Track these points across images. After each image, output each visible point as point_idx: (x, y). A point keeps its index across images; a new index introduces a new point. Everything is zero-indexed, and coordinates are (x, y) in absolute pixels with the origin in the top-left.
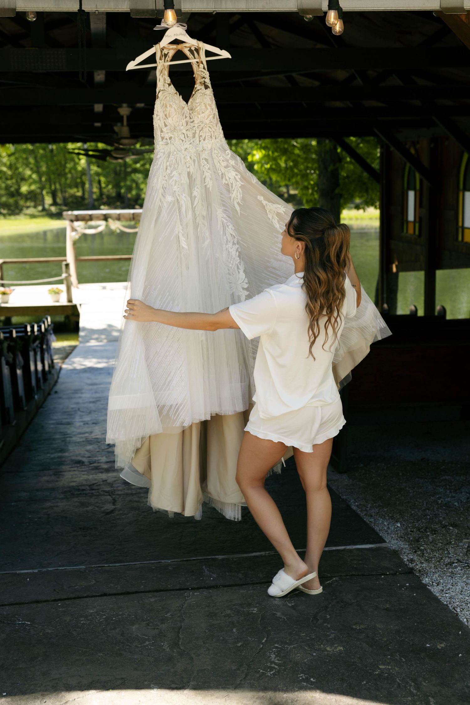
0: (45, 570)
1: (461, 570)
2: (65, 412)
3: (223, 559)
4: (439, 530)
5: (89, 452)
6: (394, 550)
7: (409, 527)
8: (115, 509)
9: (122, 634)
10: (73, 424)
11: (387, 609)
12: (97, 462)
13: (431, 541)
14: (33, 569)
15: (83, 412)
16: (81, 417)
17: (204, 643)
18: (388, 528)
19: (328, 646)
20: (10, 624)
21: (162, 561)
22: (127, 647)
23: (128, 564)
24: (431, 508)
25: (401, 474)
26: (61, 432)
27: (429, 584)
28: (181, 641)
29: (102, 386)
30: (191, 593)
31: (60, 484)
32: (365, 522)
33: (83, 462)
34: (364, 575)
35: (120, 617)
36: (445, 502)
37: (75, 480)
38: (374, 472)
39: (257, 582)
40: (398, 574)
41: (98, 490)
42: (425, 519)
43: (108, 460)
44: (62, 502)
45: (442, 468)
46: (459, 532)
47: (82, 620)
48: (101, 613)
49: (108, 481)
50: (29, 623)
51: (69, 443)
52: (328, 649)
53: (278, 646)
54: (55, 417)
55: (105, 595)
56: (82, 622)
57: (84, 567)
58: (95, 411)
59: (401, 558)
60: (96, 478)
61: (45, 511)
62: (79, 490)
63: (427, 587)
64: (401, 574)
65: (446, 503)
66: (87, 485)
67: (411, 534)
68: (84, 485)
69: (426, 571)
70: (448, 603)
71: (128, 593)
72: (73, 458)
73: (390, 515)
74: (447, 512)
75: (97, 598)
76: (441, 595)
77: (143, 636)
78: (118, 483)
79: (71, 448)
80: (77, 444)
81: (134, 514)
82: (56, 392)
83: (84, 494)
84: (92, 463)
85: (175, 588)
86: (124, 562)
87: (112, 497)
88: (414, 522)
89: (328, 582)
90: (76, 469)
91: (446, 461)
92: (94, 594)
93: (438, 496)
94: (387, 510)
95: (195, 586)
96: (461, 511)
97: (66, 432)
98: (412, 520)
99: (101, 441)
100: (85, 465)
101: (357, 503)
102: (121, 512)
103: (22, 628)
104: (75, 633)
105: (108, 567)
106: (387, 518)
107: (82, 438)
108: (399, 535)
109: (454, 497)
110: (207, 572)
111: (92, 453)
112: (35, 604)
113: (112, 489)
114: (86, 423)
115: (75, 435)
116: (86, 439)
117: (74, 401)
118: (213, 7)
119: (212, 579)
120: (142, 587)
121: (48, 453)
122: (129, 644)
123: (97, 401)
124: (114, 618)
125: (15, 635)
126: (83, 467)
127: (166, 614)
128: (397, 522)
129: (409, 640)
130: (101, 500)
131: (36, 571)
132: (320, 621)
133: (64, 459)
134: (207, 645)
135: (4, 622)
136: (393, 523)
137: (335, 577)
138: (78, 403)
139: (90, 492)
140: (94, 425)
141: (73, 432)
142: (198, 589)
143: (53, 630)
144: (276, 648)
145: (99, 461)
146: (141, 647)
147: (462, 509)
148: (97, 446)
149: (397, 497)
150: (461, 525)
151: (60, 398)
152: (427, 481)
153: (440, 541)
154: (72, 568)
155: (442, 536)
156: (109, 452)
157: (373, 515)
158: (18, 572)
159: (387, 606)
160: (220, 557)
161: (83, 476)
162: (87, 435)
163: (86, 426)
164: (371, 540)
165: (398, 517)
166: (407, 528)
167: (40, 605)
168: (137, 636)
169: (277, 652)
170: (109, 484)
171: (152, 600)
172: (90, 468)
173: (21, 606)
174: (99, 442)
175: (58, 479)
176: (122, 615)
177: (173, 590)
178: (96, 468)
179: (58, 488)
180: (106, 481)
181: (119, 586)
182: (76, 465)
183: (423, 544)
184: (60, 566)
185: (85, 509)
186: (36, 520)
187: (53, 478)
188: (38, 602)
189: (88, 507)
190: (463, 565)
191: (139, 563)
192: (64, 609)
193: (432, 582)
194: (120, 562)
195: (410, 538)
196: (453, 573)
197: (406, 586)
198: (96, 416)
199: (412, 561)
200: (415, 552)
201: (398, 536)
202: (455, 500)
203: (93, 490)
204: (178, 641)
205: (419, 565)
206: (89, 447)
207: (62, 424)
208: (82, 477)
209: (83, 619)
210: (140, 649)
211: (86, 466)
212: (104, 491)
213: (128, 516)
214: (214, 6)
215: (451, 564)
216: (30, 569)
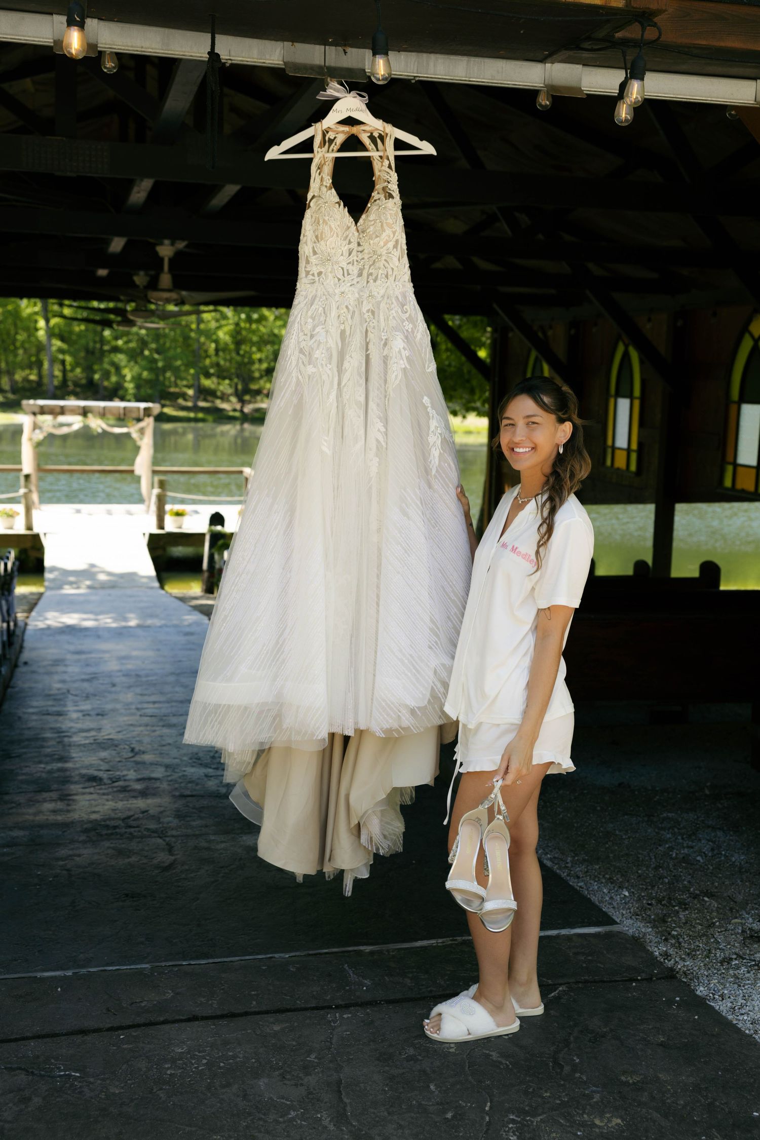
0: (84, 971)
1: (749, 972)
2: (49, 695)
3: (372, 953)
4: (689, 902)
5: (107, 762)
6: (633, 936)
7: (643, 896)
8: (175, 860)
9: (245, 1096)
10: (66, 715)
11: (662, 1045)
12: (122, 779)
13: (684, 921)
14: (62, 969)
15: (76, 695)
16: (76, 703)
17: (389, 1113)
18: (611, 898)
19: (595, 1118)
20: (44, 1076)
21: (276, 955)
22: (261, 1123)
23: (219, 960)
24: (665, 865)
25: (599, 808)
26: (51, 728)
27: (708, 997)
28: (348, 1108)
29: (93, 655)
30: (337, 1015)
31: (75, 816)
32: (572, 887)
33: (101, 779)
34: (604, 982)
35: (231, 1061)
36: (681, 856)
37: (96, 809)
38: (558, 804)
39: (440, 993)
40: (654, 979)
41: (137, 827)
42: (662, 884)
43: (139, 777)
44: (86, 848)
45: (655, 799)
46: (720, 906)
47: (168, 1069)
48: (197, 1053)
49: (149, 812)
50: (78, 1074)
51: (70, 746)
52: (597, 1122)
53: (514, 1118)
54: (35, 704)
55: (194, 1018)
56: (169, 1072)
57: (147, 966)
58: (95, 695)
59: (649, 950)
60: (129, 806)
61: (61, 863)
62: (107, 827)
63: (708, 1002)
64: (660, 979)
65: (684, 858)
66: (119, 819)
67: (650, 909)
68: (114, 819)
69: (694, 973)
70: (752, 1032)
71: (232, 1016)
72: (84, 771)
73: (607, 876)
74: (691, 871)
75: (184, 1024)
76: (736, 1017)
77: (282, 1100)
78: (168, 817)
79: (74, 753)
80: (83, 749)
81: (207, 870)
82: (26, 663)
83: (117, 834)
84: (114, 780)
85: (309, 1006)
86: (212, 957)
87: (164, 840)
88: (646, 889)
89: (553, 994)
90: (92, 790)
91: (657, 789)
92: (177, 1017)
93: (667, 846)
94: (600, 868)
95: (341, 1002)
96: (710, 871)
97: (60, 728)
98: (642, 885)
99: (120, 745)
100: (105, 784)
101: (549, 856)
102: (187, 867)
103: (67, 1085)
104: (162, 1095)
105: (189, 967)
106: (604, 881)
107: (87, 737)
108: (632, 910)
109: (692, 847)
110: (353, 977)
111: (111, 764)
112: (80, 1036)
113: (161, 825)
114: (86, 714)
115: (75, 733)
116: (95, 740)
117: (56, 677)
118: (415, 71)
119: (365, 988)
120: (254, 1003)
121: (40, 762)
122: (263, 1117)
123: (93, 678)
124: (222, 1064)
125: (58, 1100)
126: (103, 787)
127: (308, 1056)
128: (621, 887)
129: (722, 1104)
130: (148, 845)
131: (69, 973)
132: (567, 1069)
133: (68, 773)
134: (395, 1117)
135: (32, 1072)
136: (616, 889)
137: (561, 984)
138: (63, 682)
139: (127, 830)
140: (100, 717)
141: (71, 728)
142: (347, 1006)
143: (122, 1088)
144: (513, 1121)
145: (127, 778)
146: (284, 1122)
147: (711, 868)
148: (115, 752)
149: (607, 846)
150: (719, 894)
151: (34, 672)
152: (641, 820)
153: (698, 921)
154: (128, 967)
155: (697, 913)
156: (137, 763)
157: (581, 876)
158: (39, 975)
159: (662, 1039)
160: (367, 949)
161: (107, 803)
162: (93, 733)
163: (87, 718)
164: (594, 919)
165: (621, 880)
166: (640, 899)
167: (88, 1038)
168: (271, 1098)
169: (517, 1131)
170: (153, 817)
171: (277, 1028)
172: (115, 789)
173: (55, 1039)
174: (116, 746)
175: (69, 808)
176: (234, 1057)
177: (306, 1009)
178: (124, 789)
179: (72, 823)
180: (147, 811)
181: (216, 1002)
182: (90, 784)
183: (675, 927)
184: (108, 965)
185: (127, 861)
186: (51, 879)
187: (60, 805)
188: (83, 1032)
189: (131, 857)
190: (749, 964)
191: (237, 958)
192: (131, 1046)
193: (714, 994)
194: (206, 956)
195: (650, 916)
196: (739, 979)
197: (677, 1002)
198: (98, 702)
199: (666, 955)
200: (666, 940)
201: (630, 912)
202: (695, 852)
203: (130, 827)
204: (345, 1110)
205: (680, 962)
206: (104, 754)
207: (48, 714)
208: (106, 805)
209: (169, 1066)
210: (284, 1126)
211: (107, 786)
212: (148, 830)
213: (199, 873)
214: (416, 69)
215: (727, 960)
216: (58, 970)
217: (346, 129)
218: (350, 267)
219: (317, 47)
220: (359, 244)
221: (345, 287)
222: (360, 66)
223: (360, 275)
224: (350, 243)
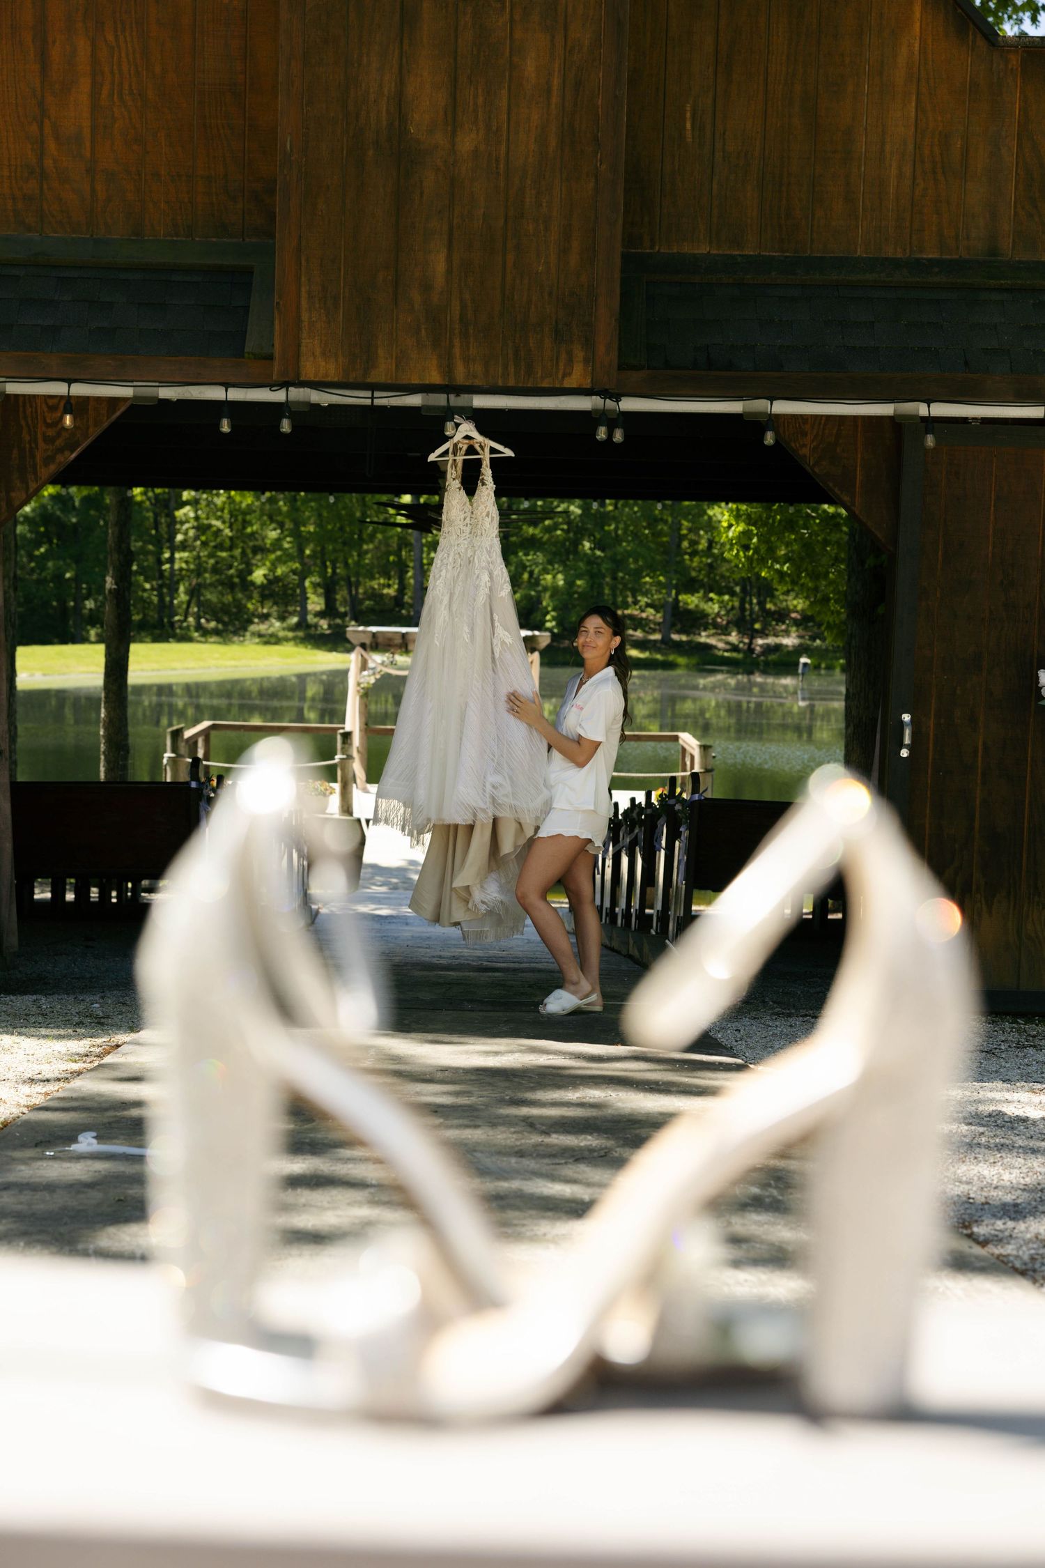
214: (501, 403)
217: (467, 441)
218: (465, 528)
219: (442, 395)
220: (472, 513)
221: (461, 541)
222: (470, 405)
223: (471, 533)
224: (465, 512)
